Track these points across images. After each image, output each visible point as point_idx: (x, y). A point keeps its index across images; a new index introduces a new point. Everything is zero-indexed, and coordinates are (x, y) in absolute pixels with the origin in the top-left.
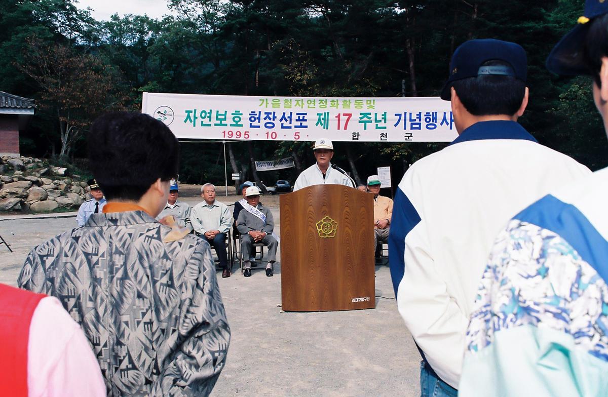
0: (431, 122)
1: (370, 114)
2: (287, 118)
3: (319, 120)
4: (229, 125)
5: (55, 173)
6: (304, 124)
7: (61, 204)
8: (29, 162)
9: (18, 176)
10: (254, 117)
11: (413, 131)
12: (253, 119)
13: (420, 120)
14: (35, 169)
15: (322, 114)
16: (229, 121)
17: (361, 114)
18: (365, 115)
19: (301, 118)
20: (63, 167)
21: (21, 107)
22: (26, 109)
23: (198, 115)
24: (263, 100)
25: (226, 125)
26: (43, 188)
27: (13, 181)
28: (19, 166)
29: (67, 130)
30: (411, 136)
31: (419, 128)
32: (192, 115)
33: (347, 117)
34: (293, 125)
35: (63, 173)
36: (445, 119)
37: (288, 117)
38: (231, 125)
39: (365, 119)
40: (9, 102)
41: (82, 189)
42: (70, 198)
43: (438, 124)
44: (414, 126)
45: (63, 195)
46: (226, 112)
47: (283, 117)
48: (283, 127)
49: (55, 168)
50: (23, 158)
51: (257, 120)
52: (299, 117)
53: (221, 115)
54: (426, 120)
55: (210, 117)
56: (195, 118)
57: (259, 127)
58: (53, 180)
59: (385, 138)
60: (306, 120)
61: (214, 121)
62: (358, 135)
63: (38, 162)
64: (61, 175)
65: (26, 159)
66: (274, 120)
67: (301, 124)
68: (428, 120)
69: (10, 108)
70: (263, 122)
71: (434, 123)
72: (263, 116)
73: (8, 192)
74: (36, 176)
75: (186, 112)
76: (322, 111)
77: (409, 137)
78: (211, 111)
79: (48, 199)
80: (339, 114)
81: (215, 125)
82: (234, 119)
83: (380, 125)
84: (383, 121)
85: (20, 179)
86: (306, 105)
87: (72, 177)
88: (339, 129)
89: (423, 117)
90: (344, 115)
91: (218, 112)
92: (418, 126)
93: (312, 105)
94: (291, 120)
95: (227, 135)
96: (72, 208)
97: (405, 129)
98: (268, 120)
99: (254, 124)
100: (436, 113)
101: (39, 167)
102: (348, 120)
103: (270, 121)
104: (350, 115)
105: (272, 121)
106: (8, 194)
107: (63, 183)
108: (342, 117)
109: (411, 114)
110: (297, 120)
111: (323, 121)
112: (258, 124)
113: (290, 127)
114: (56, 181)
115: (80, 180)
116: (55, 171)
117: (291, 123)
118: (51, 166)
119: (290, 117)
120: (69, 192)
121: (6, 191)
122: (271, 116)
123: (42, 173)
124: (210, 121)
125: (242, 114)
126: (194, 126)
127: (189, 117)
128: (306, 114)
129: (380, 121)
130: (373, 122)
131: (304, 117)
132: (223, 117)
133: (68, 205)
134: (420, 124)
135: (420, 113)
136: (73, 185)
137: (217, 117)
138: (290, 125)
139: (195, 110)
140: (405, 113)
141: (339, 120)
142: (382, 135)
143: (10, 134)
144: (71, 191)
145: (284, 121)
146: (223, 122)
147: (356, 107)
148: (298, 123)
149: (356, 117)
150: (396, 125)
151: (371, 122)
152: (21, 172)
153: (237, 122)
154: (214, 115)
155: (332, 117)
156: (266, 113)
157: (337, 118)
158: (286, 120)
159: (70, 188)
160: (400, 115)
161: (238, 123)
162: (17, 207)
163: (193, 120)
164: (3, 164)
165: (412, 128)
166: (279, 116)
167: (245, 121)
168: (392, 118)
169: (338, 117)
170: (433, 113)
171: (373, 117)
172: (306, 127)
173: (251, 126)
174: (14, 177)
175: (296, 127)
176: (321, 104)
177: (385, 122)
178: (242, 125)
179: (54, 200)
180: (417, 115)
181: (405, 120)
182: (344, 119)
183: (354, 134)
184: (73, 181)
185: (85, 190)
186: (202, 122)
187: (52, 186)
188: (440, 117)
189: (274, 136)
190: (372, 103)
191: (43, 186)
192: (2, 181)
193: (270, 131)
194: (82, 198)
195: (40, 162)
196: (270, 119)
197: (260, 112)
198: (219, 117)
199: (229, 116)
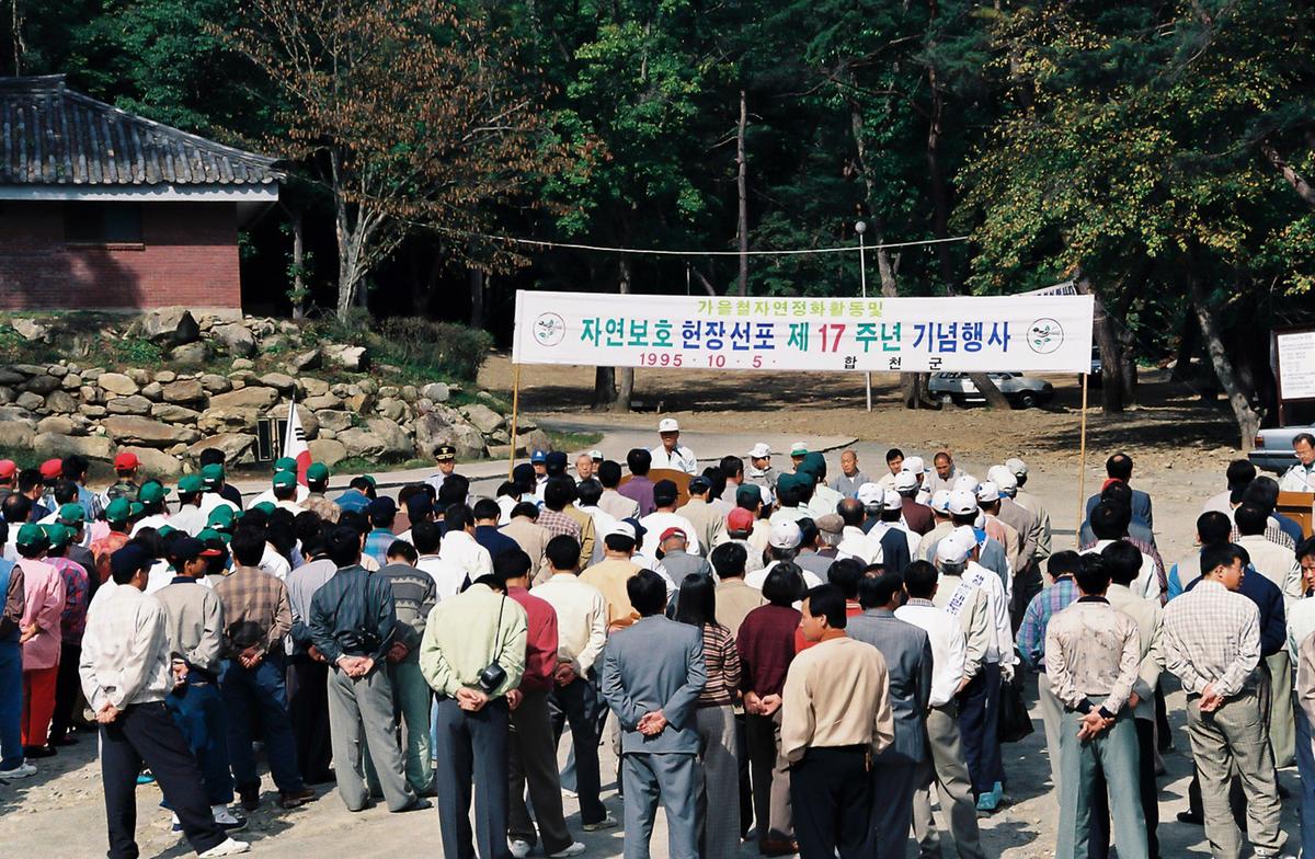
0: (973, 340)
1: (874, 325)
2: (741, 332)
3: (793, 336)
4: (650, 344)
5: (335, 362)
6: (769, 342)
7: (354, 448)
8: (267, 333)
9: (242, 373)
10: (690, 330)
11: (944, 355)
12: (688, 334)
13: (955, 337)
14: (284, 352)
15: (797, 326)
16: (651, 338)
17: (859, 325)
18: (867, 326)
19: (764, 333)
20: (356, 345)
21: (246, 181)
22: (258, 186)
23: (602, 327)
24: (705, 303)
25: (646, 344)
26: (305, 405)
27: (229, 388)
28: (243, 344)
29: (360, 221)
30: (940, 362)
31: (954, 350)
32: (592, 327)
33: (837, 331)
34: (751, 345)
35: (356, 361)
36: (995, 335)
37: (744, 332)
38: (654, 344)
39: (866, 333)
40: (214, 166)
41: (407, 406)
42: (376, 434)
43: (984, 343)
44: (945, 346)
45: (357, 425)
46: (646, 322)
47: (736, 332)
48: (735, 348)
49: (334, 347)
50: (251, 321)
51: (695, 337)
52: (761, 331)
53: (637, 327)
54: (964, 335)
55: (621, 331)
56: (598, 332)
57: (697, 347)
58: (332, 382)
59: (897, 366)
60: (772, 337)
61: (628, 337)
62: (855, 361)
63: (289, 332)
64: (351, 369)
65: (261, 324)
66: (721, 336)
67: (765, 342)
68: (968, 336)
69: (216, 186)
70: (704, 339)
71: (977, 341)
72: (704, 329)
73: (222, 419)
74: (288, 374)
75: (584, 322)
76: (798, 320)
77: (936, 364)
78: (622, 320)
79: (319, 437)
80: (825, 326)
81: (630, 343)
82: (658, 334)
83: (890, 344)
84: (895, 337)
85: (249, 382)
86: (772, 311)
87: (380, 373)
88: (824, 350)
89: (960, 332)
90: (833, 326)
91: (633, 322)
92: (951, 346)
93: (781, 311)
94: (748, 336)
95: (646, 360)
96: (381, 459)
97: (930, 350)
98: (712, 337)
99: (690, 342)
100: (981, 324)
101: (294, 347)
102: (839, 336)
103: (715, 338)
104: (842, 327)
105: (718, 338)
106: (220, 423)
107: (357, 392)
108: (829, 330)
109: (940, 325)
110: (757, 336)
111: (799, 338)
112: (697, 343)
113: (747, 348)
114: (338, 387)
115: (400, 380)
116: (333, 357)
117: (748, 341)
118: (323, 341)
119: (747, 332)
120: (373, 417)
121: (216, 415)
122: (717, 329)
123: (302, 363)
124: (621, 337)
125: (671, 326)
126: (597, 345)
127: (588, 330)
128: (772, 325)
129: (891, 338)
130: (880, 339)
131: (768, 331)
132: (642, 331)
133: (370, 452)
134: (954, 343)
135: (955, 324)
136: (381, 397)
137: (632, 332)
138: (747, 345)
139: (598, 319)
140: (931, 324)
141: (824, 337)
142: (893, 361)
143: (216, 254)
144: (378, 412)
145: (737, 338)
146: (642, 339)
147: (851, 314)
148: (760, 342)
149: (851, 331)
150: (915, 345)
151: (875, 339)
152: (249, 363)
153: (663, 339)
154: (627, 327)
155: (813, 331)
156: (708, 324)
157: (821, 334)
158: (741, 337)
159: (375, 404)
160: (922, 327)
161: (666, 341)
162: (244, 459)
163: (594, 335)
164: (201, 339)
165: (941, 350)
166: (730, 329)
167: (677, 339)
168: (909, 333)
169: (823, 330)
170: (976, 324)
171: (878, 330)
172: (772, 347)
173: (686, 346)
174: (231, 378)
175: (756, 347)
176: (797, 309)
177: (899, 340)
178: (671, 345)
179: (335, 439)
180: (951, 327)
181: (931, 336)
182: (833, 333)
183: (849, 358)
184: (384, 385)
185: (413, 411)
186: (609, 339)
187: (330, 399)
188: (987, 332)
189: (720, 362)
190: (878, 308)
191: (305, 401)
192: (205, 388)
193: (716, 353)
194: (407, 432)
195: (294, 332)
196: (715, 334)
197: (699, 323)
198: (636, 331)
199: (651, 329)
